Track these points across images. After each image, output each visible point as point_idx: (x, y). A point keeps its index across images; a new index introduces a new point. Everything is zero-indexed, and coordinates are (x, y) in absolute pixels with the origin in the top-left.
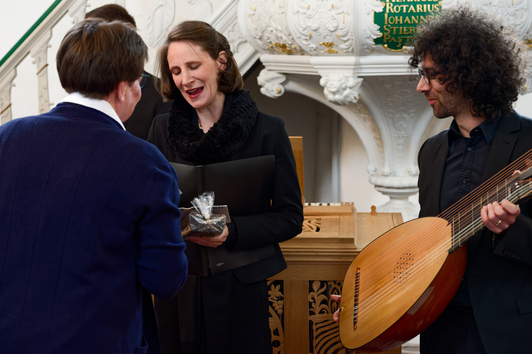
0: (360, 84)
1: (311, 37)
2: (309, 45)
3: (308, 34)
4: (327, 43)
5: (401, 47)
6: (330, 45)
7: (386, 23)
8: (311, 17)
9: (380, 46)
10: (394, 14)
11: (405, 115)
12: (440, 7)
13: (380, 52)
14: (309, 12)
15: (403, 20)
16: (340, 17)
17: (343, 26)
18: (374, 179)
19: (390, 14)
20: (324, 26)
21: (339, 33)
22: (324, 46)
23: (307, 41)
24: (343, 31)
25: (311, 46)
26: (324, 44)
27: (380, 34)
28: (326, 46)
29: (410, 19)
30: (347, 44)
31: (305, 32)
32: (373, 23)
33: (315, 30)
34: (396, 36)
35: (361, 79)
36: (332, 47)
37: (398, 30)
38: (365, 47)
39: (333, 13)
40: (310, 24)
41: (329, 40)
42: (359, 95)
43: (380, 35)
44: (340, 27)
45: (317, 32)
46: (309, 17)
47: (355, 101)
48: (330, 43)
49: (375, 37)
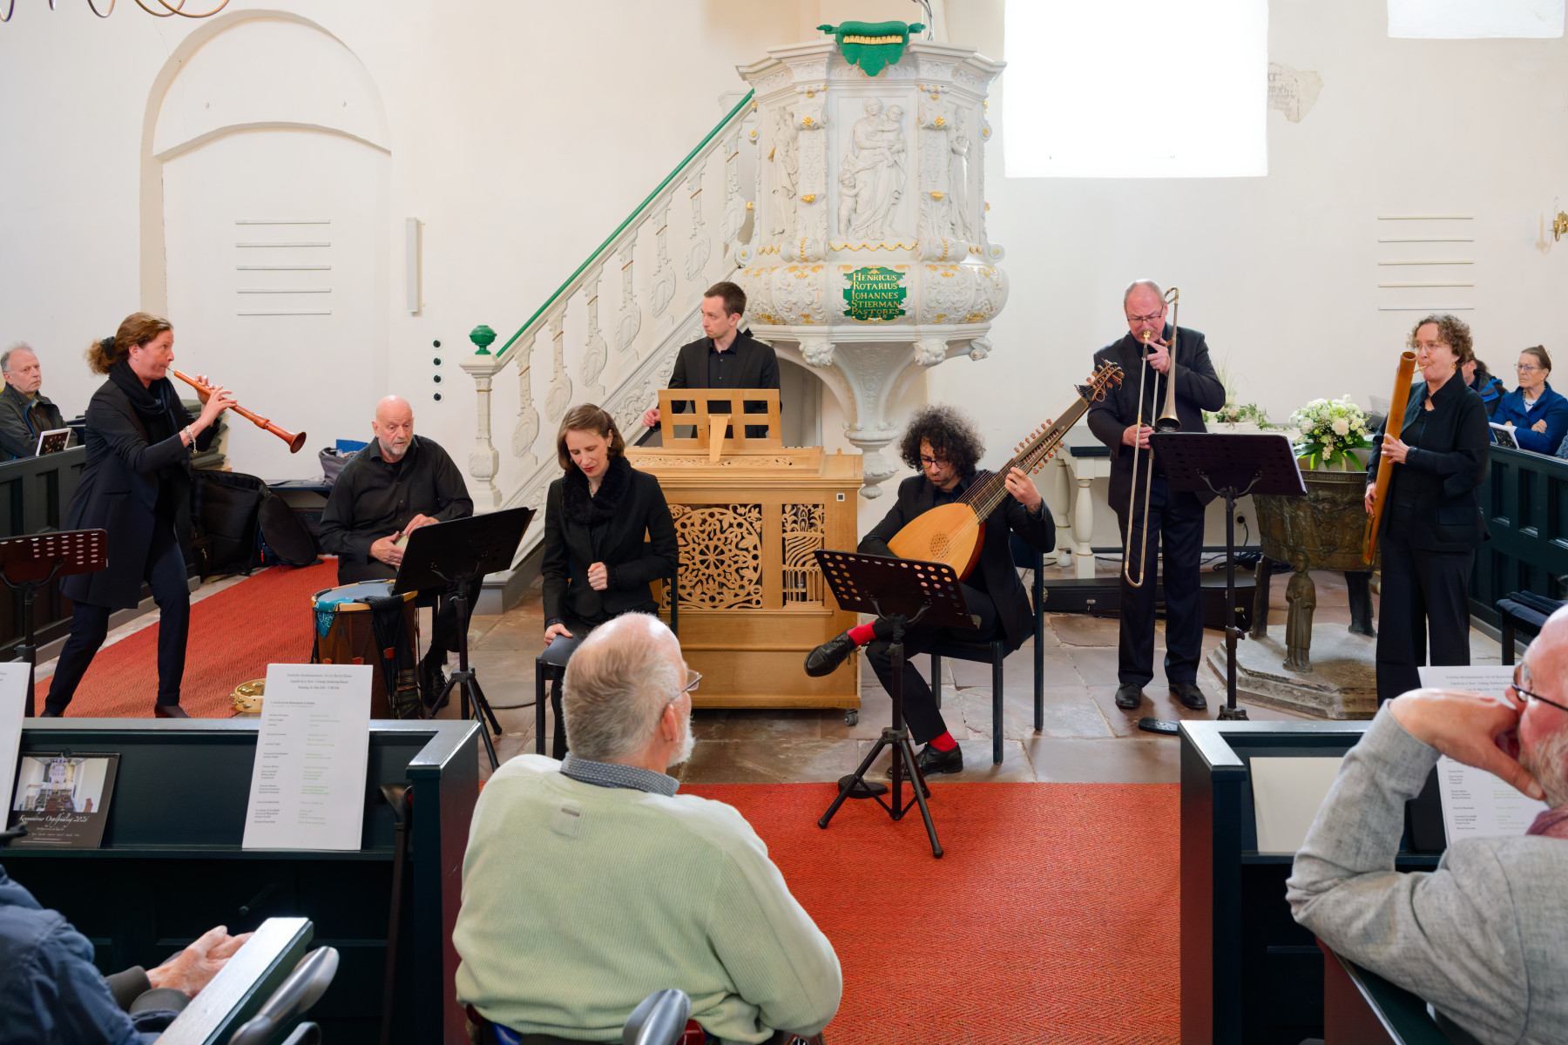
0: (833, 349)
1: (791, 309)
2: (790, 316)
3: (789, 307)
4: (805, 315)
5: (866, 319)
6: (807, 316)
7: (853, 298)
9: (849, 317)
10: (860, 291)
11: (874, 377)
12: (898, 285)
13: (849, 323)
14: (789, 289)
15: (868, 295)
16: (815, 293)
17: (818, 301)
18: (848, 433)
19: (856, 291)
20: (802, 301)
21: (815, 306)
22: (802, 317)
23: (788, 313)
24: (818, 304)
25: (792, 317)
26: (802, 315)
27: (848, 308)
28: (804, 317)
29: (874, 295)
30: (821, 315)
31: (786, 305)
32: (842, 298)
33: (795, 304)
34: (862, 309)
36: (809, 318)
37: (863, 304)
38: (836, 318)
39: (810, 289)
40: (790, 299)
41: (806, 312)
42: (833, 359)
44: (816, 301)
46: (790, 293)
47: (828, 364)
49: (845, 310)
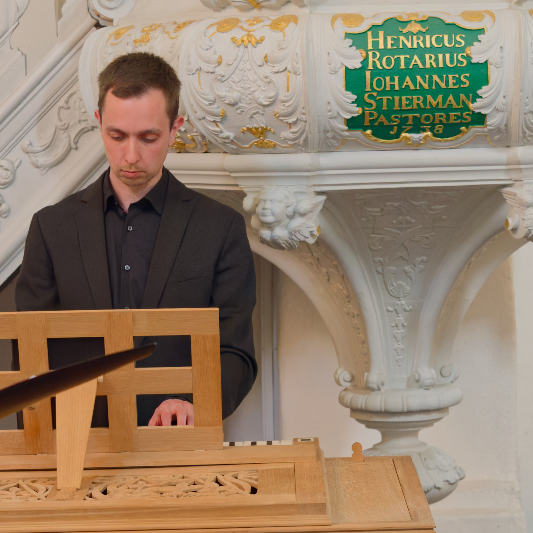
0: (320, 207)
1: (224, 117)
2: (221, 132)
4: (257, 129)
5: (397, 136)
6: (263, 132)
7: (368, 88)
8: (224, 79)
9: (358, 133)
10: (384, 72)
12: (468, 57)
13: (357, 145)
14: (220, 70)
15: (401, 83)
16: (280, 80)
17: (285, 96)
19: (375, 72)
20: (250, 97)
21: (280, 108)
22: (249, 135)
23: (218, 126)
24: (287, 104)
25: (226, 133)
26: (249, 130)
28: (254, 134)
29: (414, 81)
30: (294, 129)
31: (214, 109)
32: (343, 89)
33: (233, 105)
34: (388, 114)
35: (323, 198)
36: (265, 137)
38: (329, 135)
40: (222, 93)
41: (260, 122)
42: (319, 228)
43: (358, 112)
44: (282, 97)
45: (236, 107)
48: (262, 128)
49: (348, 117)
